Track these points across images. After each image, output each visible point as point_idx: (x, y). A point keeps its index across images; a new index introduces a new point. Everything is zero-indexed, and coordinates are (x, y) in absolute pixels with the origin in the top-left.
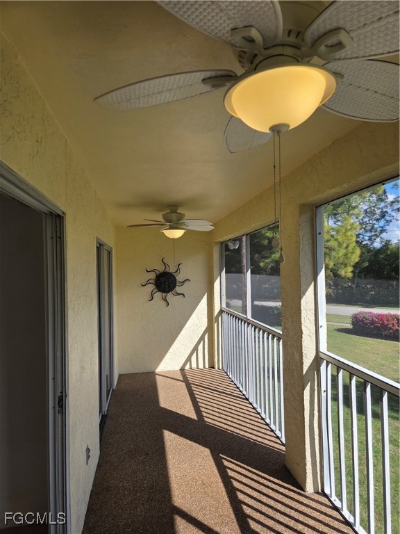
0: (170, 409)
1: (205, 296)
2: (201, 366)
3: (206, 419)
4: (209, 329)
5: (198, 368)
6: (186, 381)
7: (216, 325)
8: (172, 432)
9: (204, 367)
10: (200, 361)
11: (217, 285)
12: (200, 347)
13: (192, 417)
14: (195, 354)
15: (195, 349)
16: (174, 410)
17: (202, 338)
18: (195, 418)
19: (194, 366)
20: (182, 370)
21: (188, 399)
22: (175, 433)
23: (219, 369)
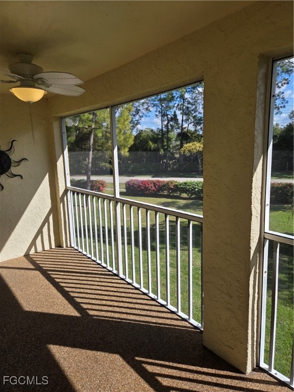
0: (39, 310)
1: (47, 176)
2: (47, 247)
3: (91, 313)
4: (54, 210)
5: (44, 250)
6: (38, 268)
7: (61, 204)
8: (60, 345)
9: (51, 248)
10: (47, 243)
11: (60, 163)
12: (45, 229)
13: (73, 314)
14: (40, 237)
15: (40, 232)
16: (45, 311)
17: (46, 220)
18: (78, 314)
19: (40, 249)
20: (27, 255)
21: (54, 291)
22: (65, 345)
23: (67, 247)
